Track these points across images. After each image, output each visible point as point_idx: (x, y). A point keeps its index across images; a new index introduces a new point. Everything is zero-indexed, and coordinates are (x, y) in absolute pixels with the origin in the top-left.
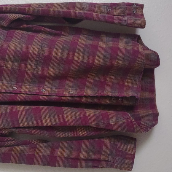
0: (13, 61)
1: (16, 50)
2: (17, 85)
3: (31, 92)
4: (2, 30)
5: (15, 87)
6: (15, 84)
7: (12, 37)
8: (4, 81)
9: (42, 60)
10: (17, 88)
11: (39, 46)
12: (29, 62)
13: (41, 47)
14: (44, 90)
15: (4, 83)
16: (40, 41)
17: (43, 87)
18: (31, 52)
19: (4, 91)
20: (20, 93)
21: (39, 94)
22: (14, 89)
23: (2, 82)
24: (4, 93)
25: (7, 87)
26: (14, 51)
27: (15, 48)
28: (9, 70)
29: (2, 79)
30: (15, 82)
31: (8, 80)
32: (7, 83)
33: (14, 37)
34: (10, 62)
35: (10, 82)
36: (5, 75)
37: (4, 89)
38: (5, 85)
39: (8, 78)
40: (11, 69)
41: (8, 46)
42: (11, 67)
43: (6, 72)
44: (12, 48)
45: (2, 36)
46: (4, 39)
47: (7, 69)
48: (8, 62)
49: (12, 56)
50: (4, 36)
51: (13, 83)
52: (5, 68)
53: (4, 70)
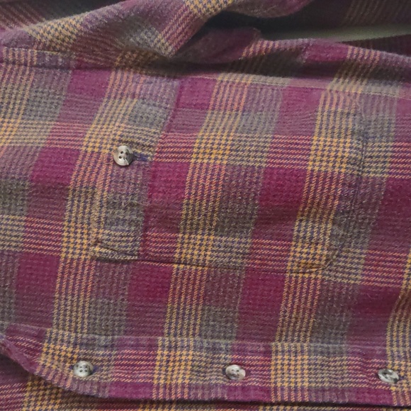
0: (219, 229)
1: (234, 167)
2: (241, 351)
3: (323, 390)
4: (154, 79)
5: (235, 367)
6: (233, 351)
7: (203, 107)
8: (175, 336)
9: (374, 209)
10: (248, 373)
11: (353, 133)
12: (301, 227)
13: (364, 136)
14: (395, 376)
15: (176, 347)
16: (352, 112)
17: (384, 355)
18: (310, 168)
19: (183, 393)
20: (266, 399)
21: (374, 402)
22: (229, 376)
23: (167, 343)
24: (181, 403)
25: (197, 370)
26: (223, 172)
27: (226, 157)
28: (198, 278)
29: (166, 326)
30: (230, 338)
31: (197, 327)
32: (192, 344)
33: (214, 105)
34: (203, 234)
35: (206, 337)
36: (179, 304)
37: (180, 381)
38: (181, 355)
39: (196, 319)
40: (209, 272)
41: (189, 150)
42: (210, 261)
43: (184, 290)
44: (209, 159)
45: (154, 105)
46: (166, 119)
47: (190, 273)
48: (191, 234)
49: (214, 202)
50: (164, 104)
51: (222, 343)
52: (178, 269)
53: (176, 279)
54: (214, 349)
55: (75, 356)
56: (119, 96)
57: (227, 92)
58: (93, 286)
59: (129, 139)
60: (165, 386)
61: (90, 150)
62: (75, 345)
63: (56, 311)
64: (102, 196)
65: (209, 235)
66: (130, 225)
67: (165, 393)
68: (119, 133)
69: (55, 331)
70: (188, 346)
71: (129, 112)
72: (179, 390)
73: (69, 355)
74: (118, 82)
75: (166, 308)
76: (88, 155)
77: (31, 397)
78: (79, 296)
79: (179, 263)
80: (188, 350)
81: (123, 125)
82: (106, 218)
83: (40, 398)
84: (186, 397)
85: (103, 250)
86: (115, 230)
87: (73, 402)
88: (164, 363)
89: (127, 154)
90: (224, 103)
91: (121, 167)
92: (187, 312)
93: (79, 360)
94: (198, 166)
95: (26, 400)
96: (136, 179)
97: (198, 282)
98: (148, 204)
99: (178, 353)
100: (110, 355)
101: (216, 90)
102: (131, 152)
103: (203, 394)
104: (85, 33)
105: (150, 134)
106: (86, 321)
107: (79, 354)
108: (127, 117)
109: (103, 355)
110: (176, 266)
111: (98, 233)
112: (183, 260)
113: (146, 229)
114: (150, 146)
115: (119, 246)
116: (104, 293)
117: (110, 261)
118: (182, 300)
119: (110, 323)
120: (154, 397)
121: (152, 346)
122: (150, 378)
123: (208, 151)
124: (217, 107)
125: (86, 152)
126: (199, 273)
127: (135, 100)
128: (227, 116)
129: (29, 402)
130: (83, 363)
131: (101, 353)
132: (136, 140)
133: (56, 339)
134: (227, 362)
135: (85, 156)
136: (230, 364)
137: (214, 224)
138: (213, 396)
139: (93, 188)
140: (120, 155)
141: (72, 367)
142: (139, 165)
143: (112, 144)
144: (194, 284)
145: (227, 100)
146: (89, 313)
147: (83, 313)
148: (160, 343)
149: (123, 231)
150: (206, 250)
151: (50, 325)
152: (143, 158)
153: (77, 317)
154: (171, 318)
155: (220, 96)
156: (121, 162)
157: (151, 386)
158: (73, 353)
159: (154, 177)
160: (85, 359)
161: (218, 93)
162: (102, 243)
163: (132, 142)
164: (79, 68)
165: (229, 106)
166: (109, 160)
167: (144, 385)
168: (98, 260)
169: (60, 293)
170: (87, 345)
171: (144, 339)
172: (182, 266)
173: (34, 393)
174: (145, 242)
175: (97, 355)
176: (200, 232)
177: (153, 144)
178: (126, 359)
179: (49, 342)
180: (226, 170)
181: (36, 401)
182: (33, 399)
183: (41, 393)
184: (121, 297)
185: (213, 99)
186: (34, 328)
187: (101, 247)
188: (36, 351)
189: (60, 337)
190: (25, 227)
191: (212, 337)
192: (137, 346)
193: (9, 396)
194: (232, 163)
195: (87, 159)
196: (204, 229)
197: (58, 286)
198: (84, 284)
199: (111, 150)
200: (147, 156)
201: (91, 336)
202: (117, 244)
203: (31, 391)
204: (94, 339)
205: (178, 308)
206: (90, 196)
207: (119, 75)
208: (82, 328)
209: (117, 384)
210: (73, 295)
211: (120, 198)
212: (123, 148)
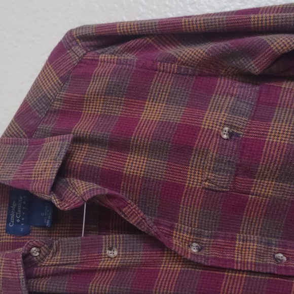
1: (292, 146)
2: (284, 246)
5: (281, 255)
6: (279, 246)
8: (246, 233)
10: (288, 259)
15: (247, 240)
19: (251, 267)
22: (277, 260)
23: (242, 238)
24: (250, 272)
25: (259, 255)
26: (285, 149)
27: (287, 139)
28: (263, 203)
29: (241, 228)
30: (278, 238)
31: (259, 230)
32: (256, 239)
33: (280, 104)
34: (268, 181)
35: (264, 236)
36: (250, 216)
37: (250, 260)
38: (250, 245)
39: (258, 225)
40: (269, 201)
41: (265, 133)
42: (271, 195)
43: (253, 209)
44: (277, 139)
45: (244, 102)
46: (251, 112)
47: (258, 201)
48: (262, 180)
49: (278, 165)
50: (250, 102)
51: (274, 240)
52: (252, 198)
53: (250, 203)
54: (269, 244)
55: (191, 240)
56: (222, 94)
57: (288, 95)
58: (202, 203)
59: (230, 123)
60: (241, 262)
61: (206, 127)
62: (191, 234)
63: (180, 214)
64: (213, 155)
65: (272, 181)
66: (227, 173)
67: (241, 266)
68: (224, 119)
69: (180, 225)
70: (254, 240)
71: (230, 106)
72: (249, 265)
73: (188, 239)
74: (222, 85)
75: (242, 218)
76: (205, 130)
77: (166, 259)
78: (194, 207)
79: (252, 195)
80: (254, 243)
81: (226, 114)
82: (214, 167)
83: (171, 261)
84: (253, 270)
85: (210, 184)
86: (219, 175)
87: (189, 265)
88: (240, 249)
89: (228, 132)
90: (286, 103)
91: (225, 139)
92: (254, 221)
93: (192, 242)
94: (270, 143)
95: (164, 261)
96: (233, 147)
97: (262, 206)
98: (239, 162)
99: (248, 244)
100: (210, 241)
101: (281, 95)
102: (231, 131)
103: (263, 269)
104: (208, 58)
105: (242, 121)
106: (197, 221)
107: (193, 239)
108: (228, 109)
109: (206, 241)
110: (250, 196)
111: (208, 175)
112: (255, 193)
113: (236, 175)
114: (242, 129)
115: (220, 183)
116: (208, 207)
117: (213, 190)
118: (252, 214)
119: (210, 223)
120: (235, 268)
121: (234, 239)
122: (232, 257)
123: (277, 135)
124: (282, 105)
125: (204, 128)
126: (264, 201)
127: (233, 98)
128: (288, 112)
129: (165, 262)
130: (195, 244)
131: (205, 240)
132: (234, 125)
133: (180, 230)
134: (276, 251)
135: (203, 131)
136: (278, 253)
137: (276, 176)
138: (268, 271)
139: (208, 150)
140: (224, 132)
141: (189, 246)
142: (235, 139)
143: (220, 126)
144: (260, 206)
145: (288, 102)
146: (199, 217)
147: (196, 216)
148: (238, 237)
149: (223, 175)
150: (269, 189)
151: (177, 221)
152: (237, 135)
153: (192, 219)
154: (244, 224)
155: (284, 98)
156: (225, 136)
157: (233, 261)
158: (190, 238)
159: (243, 147)
160: (196, 242)
161: (282, 96)
162: (210, 180)
163: (232, 125)
164: (199, 75)
165: (289, 106)
166: (217, 135)
167: (230, 260)
168: (206, 189)
169: (183, 205)
170: (197, 234)
171: (229, 234)
172: (254, 196)
173: (169, 258)
174: (235, 182)
175: (203, 241)
176: (267, 179)
177: (244, 127)
178: (218, 245)
179: (177, 231)
180: (287, 147)
181: (169, 262)
182: (168, 261)
183: (172, 258)
184: (217, 210)
185: (280, 100)
186: (168, 223)
187: (209, 183)
188: (170, 235)
189: (182, 229)
190: (167, 167)
191: (267, 236)
192: (224, 238)
193: (155, 258)
194: (291, 143)
195: (204, 133)
196: (269, 178)
197: (183, 200)
198: (197, 201)
199: (219, 129)
200: (240, 134)
201: (200, 230)
202: (219, 182)
203: (167, 256)
204: (201, 232)
205: (249, 219)
206: (205, 154)
207: (223, 80)
208: (195, 225)
209: (215, 258)
210: (191, 206)
211: (223, 157)
212: (226, 129)
